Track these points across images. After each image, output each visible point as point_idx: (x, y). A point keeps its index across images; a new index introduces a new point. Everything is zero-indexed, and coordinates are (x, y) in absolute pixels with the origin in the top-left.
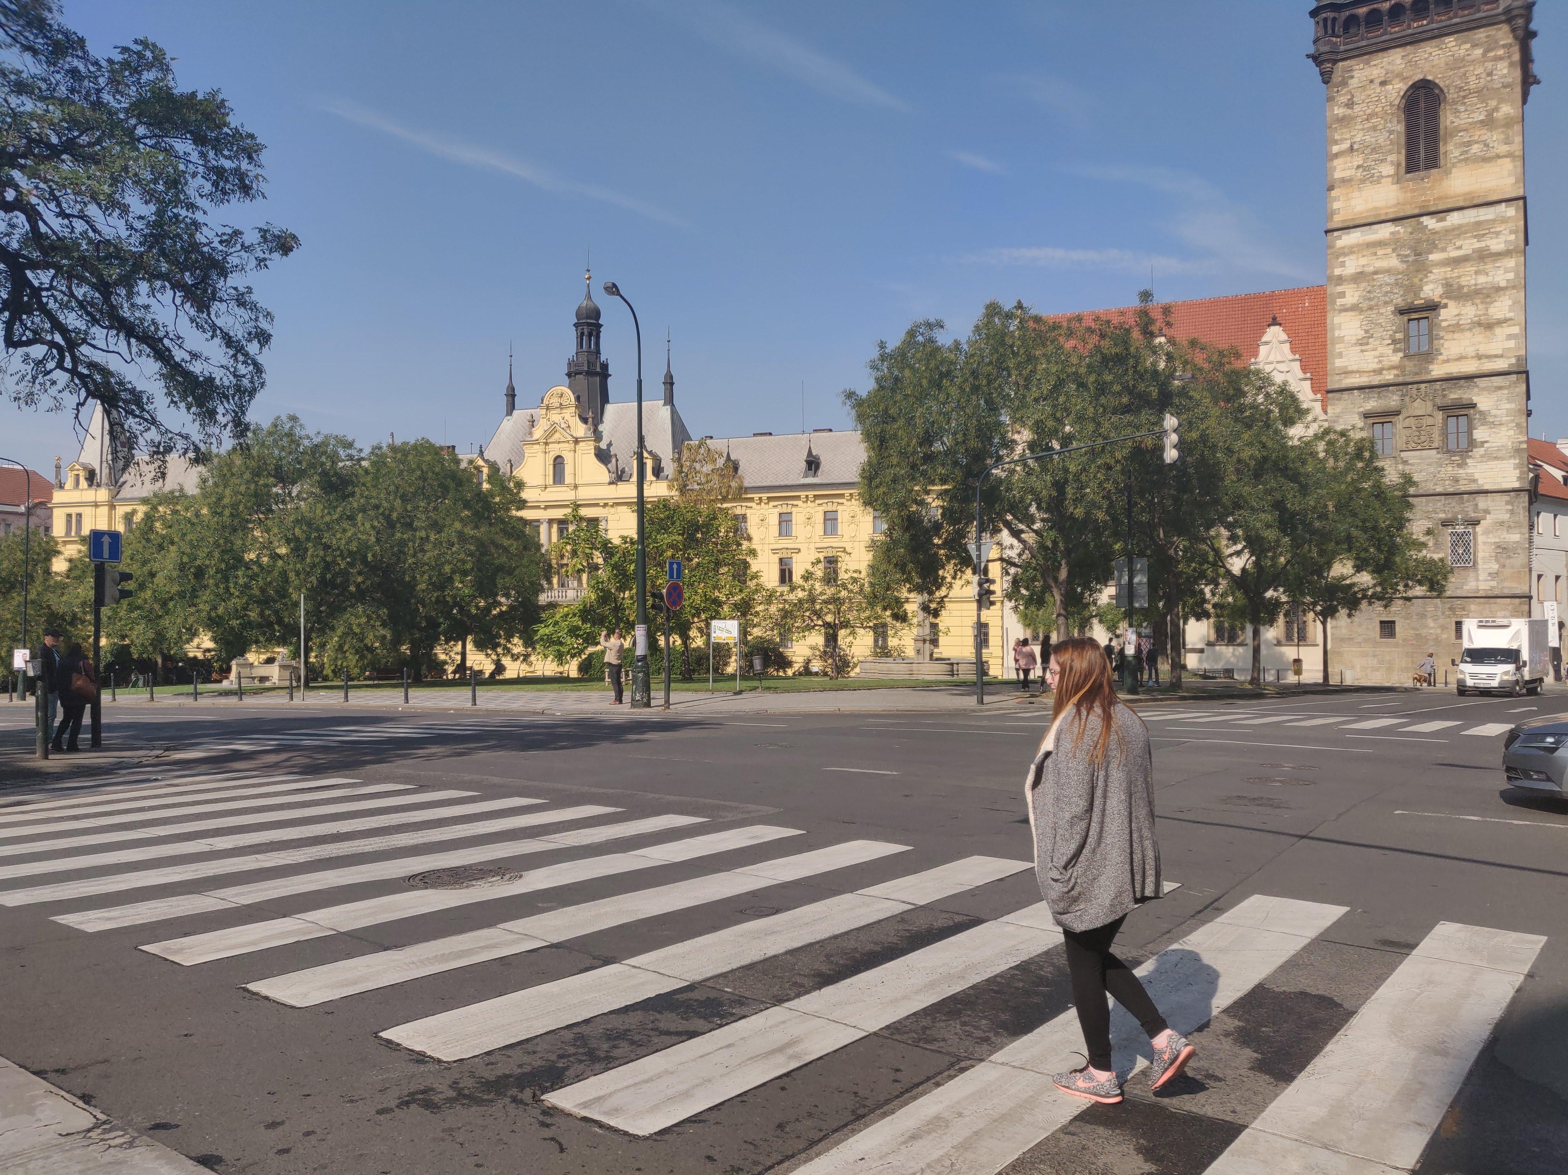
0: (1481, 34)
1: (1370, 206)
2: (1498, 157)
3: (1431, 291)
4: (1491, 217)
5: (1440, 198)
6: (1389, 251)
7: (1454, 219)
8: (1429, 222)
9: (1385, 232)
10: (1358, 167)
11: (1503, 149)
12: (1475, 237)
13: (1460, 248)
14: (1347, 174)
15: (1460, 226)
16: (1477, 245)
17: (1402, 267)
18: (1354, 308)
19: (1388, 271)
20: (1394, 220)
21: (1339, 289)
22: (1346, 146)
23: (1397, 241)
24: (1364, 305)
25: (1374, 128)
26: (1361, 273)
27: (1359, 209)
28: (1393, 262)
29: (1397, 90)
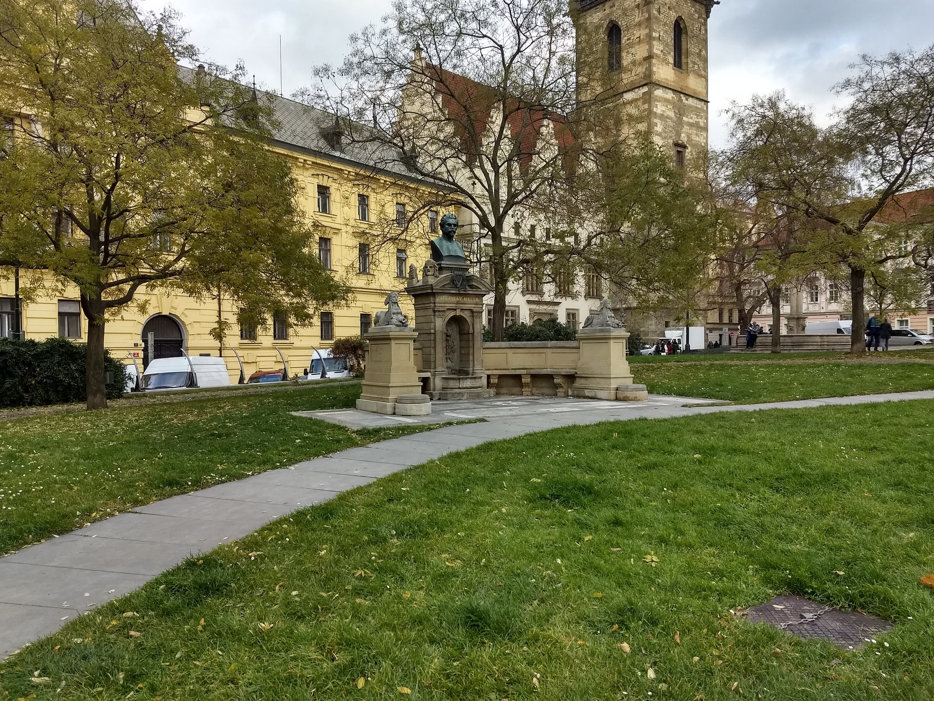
0: (698, 6)
1: (665, 77)
2: (701, 76)
3: (684, 138)
4: (700, 107)
5: (686, 87)
6: (671, 107)
7: (691, 102)
8: (683, 98)
9: (670, 95)
10: (662, 51)
11: (703, 73)
12: (696, 115)
13: (691, 118)
14: (659, 52)
15: (692, 106)
16: (696, 120)
17: (675, 119)
18: (659, 135)
19: (670, 118)
20: (674, 91)
21: (656, 121)
22: (657, 35)
23: (674, 103)
24: (663, 135)
25: (666, 32)
26: (663, 115)
27: (662, 76)
28: (671, 114)
29: (673, 16)
